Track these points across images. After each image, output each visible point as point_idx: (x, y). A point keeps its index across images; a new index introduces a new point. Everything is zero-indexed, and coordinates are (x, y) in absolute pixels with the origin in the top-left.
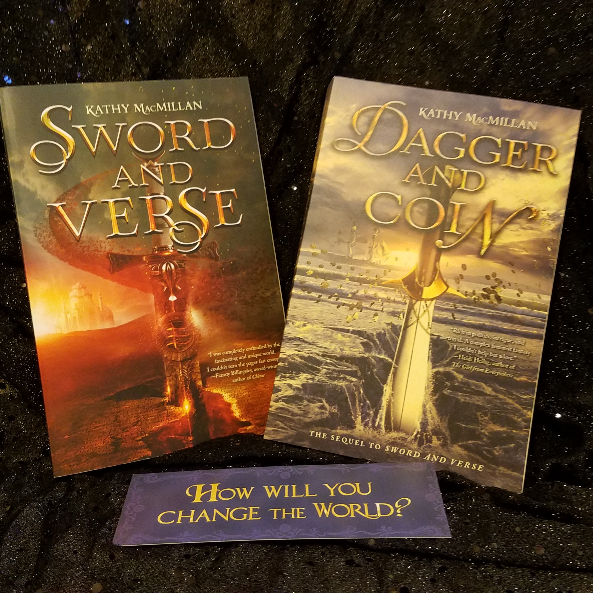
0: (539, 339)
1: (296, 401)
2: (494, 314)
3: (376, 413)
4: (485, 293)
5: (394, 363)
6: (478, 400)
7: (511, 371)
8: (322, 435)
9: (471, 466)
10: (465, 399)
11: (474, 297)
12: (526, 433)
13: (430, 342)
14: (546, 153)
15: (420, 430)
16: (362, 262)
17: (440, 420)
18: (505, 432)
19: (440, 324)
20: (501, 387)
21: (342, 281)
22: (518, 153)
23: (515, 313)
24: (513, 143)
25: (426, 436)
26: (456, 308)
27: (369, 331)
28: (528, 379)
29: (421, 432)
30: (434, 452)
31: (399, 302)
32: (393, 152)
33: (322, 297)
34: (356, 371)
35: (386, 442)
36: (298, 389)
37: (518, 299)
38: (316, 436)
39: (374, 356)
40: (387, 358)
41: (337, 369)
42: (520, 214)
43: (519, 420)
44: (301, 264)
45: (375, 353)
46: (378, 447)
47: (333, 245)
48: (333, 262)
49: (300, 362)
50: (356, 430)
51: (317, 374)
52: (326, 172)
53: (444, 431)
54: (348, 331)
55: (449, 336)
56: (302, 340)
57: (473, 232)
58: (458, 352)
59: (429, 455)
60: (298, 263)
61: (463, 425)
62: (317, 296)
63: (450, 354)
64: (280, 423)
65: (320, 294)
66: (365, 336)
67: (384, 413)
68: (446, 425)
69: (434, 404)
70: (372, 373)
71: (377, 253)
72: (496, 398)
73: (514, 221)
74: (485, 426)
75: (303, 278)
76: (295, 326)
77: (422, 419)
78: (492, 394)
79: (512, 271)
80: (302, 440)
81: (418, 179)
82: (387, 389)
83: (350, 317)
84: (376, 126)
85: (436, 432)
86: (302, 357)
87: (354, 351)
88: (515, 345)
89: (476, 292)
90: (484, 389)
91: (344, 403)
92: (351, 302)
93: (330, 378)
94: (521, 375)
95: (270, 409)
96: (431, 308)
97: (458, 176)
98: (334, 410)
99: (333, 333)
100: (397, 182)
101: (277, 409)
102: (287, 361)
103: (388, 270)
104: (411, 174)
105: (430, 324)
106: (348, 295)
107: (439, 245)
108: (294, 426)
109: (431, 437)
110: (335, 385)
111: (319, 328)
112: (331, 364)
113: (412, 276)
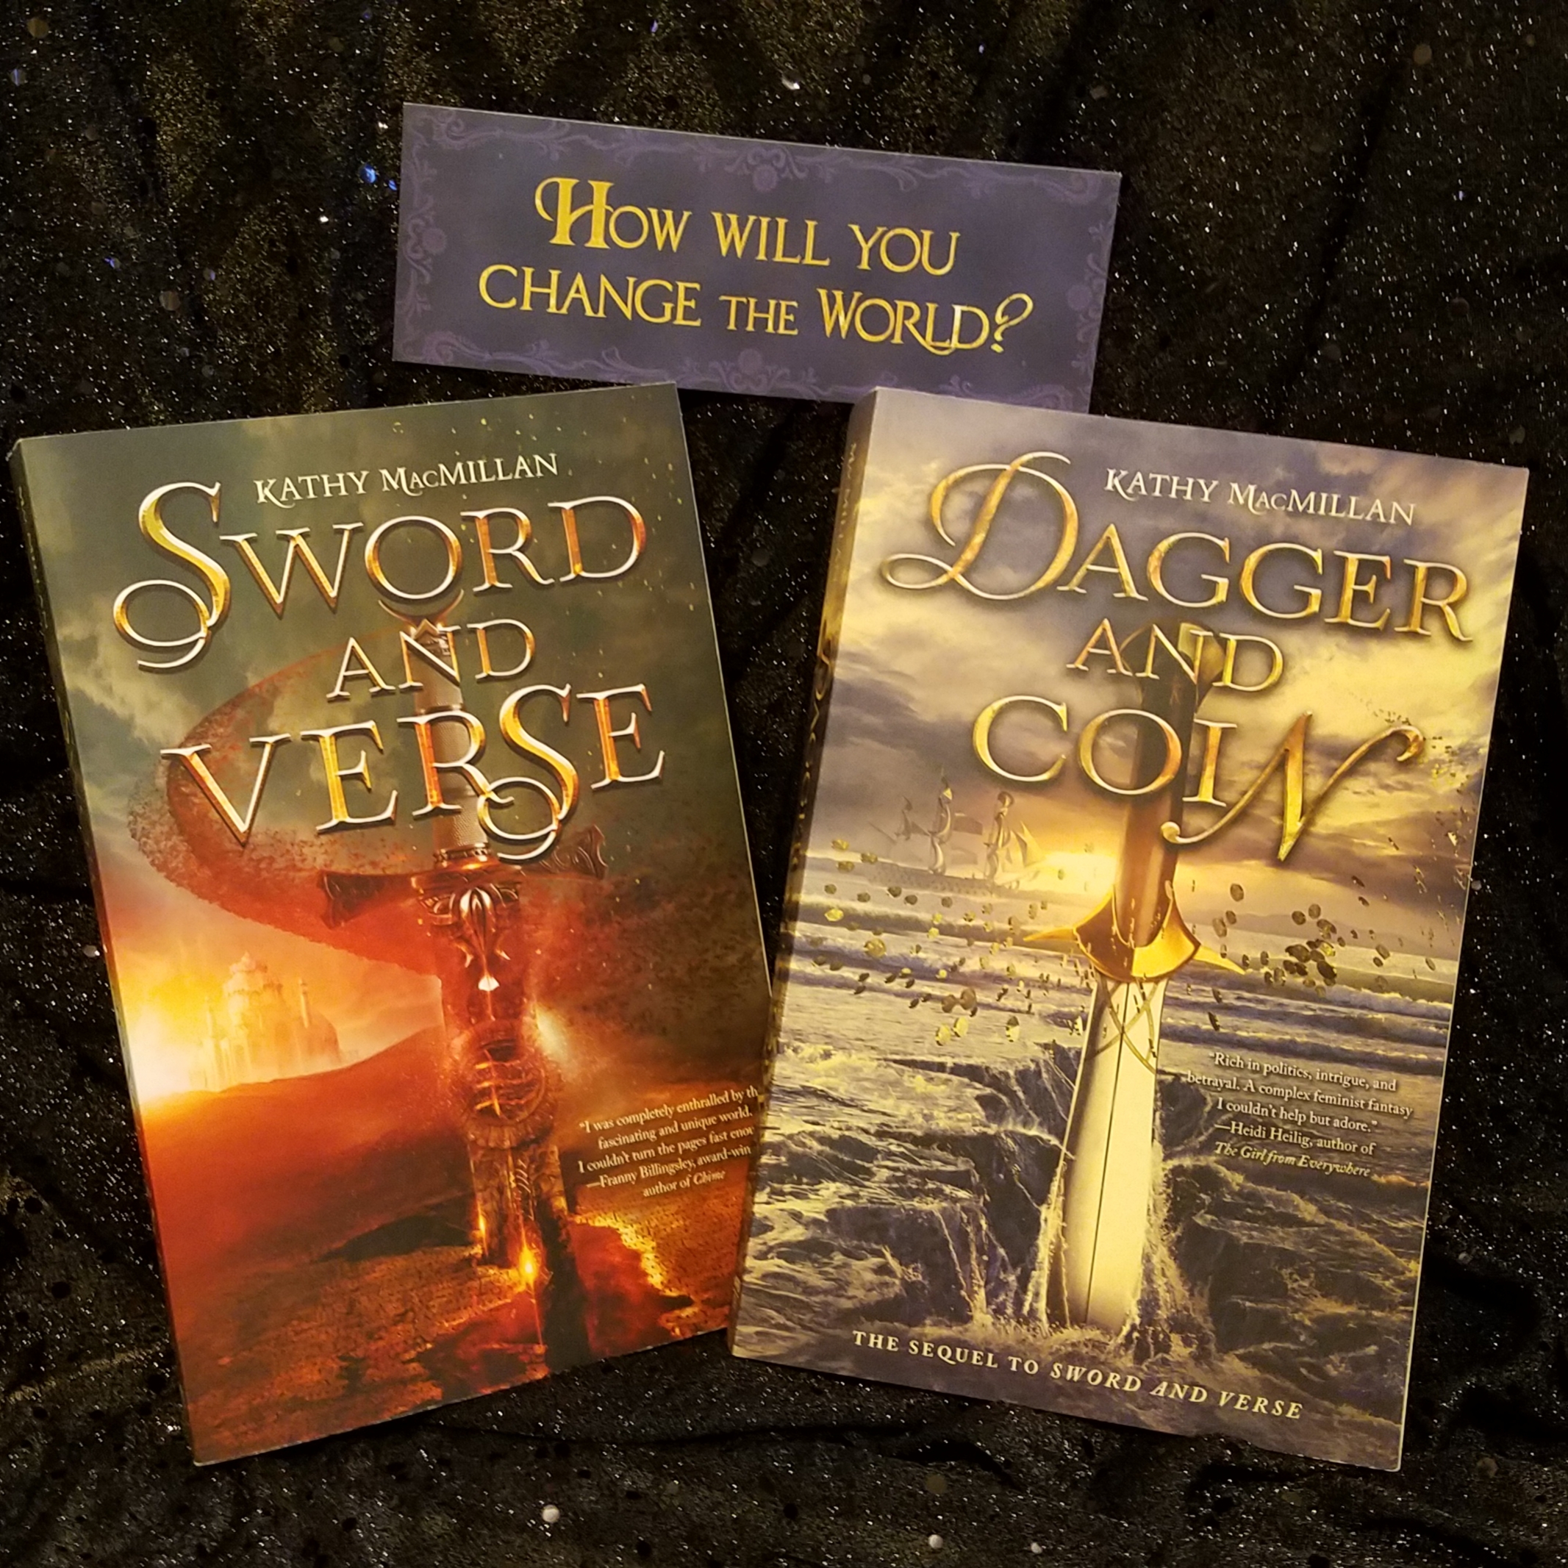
0: (1433, 1074)
1: (814, 1255)
2: (1319, 1012)
3: (1024, 1280)
4: (1294, 960)
5: (1064, 1149)
6: (1283, 1238)
7: (1364, 1159)
8: (885, 1342)
9: (1270, 1406)
10: (1251, 1237)
11: (1265, 970)
12: (1405, 1317)
13: (1156, 1092)
14: (1440, 587)
15: (1138, 1321)
16: (970, 885)
17: (1187, 1294)
18: (1353, 1316)
19: (1182, 1044)
20: (1339, 1200)
21: (920, 936)
22: (1369, 588)
23: (1371, 1009)
24: (1353, 559)
25: (1155, 1334)
26: (1219, 1000)
27: (998, 1066)
28: (1407, 1178)
29: (1141, 1324)
30: (1176, 1377)
31: (1070, 989)
32: (1041, 592)
33: (869, 980)
34: (967, 1172)
35: (1051, 1354)
36: (816, 1222)
37: (1377, 971)
38: (871, 1345)
39: (1012, 1132)
40: (1046, 1136)
41: (916, 1167)
42: (1376, 750)
43: (1387, 1283)
44: (809, 893)
45: (1015, 1124)
46: (1031, 1367)
47: (893, 842)
48: (893, 885)
49: (820, 1153)
50: (974, 1326)
51: (867, 1183)
52: (867, 645)
53: (1200, 1320)
54: (941, 1067)
55: (1202, 1074)
56: (823, 1096)
57: (1257, 797)
58: (1230, 1115)
59: (1165, 1384)
60: (803, 891)
61: (1248, 1304)
62: (857, 978)
63: (1206, 1121)
64: (773, 1313)
65: (865, 971)
66: (987, 1079)
67: (1044, 1282)
68: (1204, 1304)
69: (1170, 1250)
70: (1009, 1175)
71: (1009, 859)
72: (1329, 1229)
73: (1362, 769)
74: (1303, 1303)
75: (818, 929)
76: (802, 1059)
77: (1143, 1290)
78: (1317, 1221)
79: (1361, 899)
80: (834, 1357)
81: (1110, 661)
82: (1050, 1216)
83: (945, 1032)
84: (994, 520)
85: (1180, 1325)
86: (823, 1140)
87: (959, 1120)
88: (1373, 1093)
89: (1271, 957)
90: (1297, 1207)
91: (939, 1258)
92: (946, 989)
93: (899, 1192)
94: (1390, 1170)
95: (747, 1278)
96: (1156, 1003)
97: (1214, 650)
98: (915, 1275)
99: (901, 1073)
100: (1053, 670)
101: (765, 1276)
102: (785, 1151)
103: (1039, 905)
104: (1089, 649)
105: (1155, 1045)
106: (937, 971)
107: (1171, 836)
108: (811, 1321)
109: (1167, 1336)
110: (914, 1210)
111: (866, 1063)
112: (903, 1155)
113: (1103, 919)
